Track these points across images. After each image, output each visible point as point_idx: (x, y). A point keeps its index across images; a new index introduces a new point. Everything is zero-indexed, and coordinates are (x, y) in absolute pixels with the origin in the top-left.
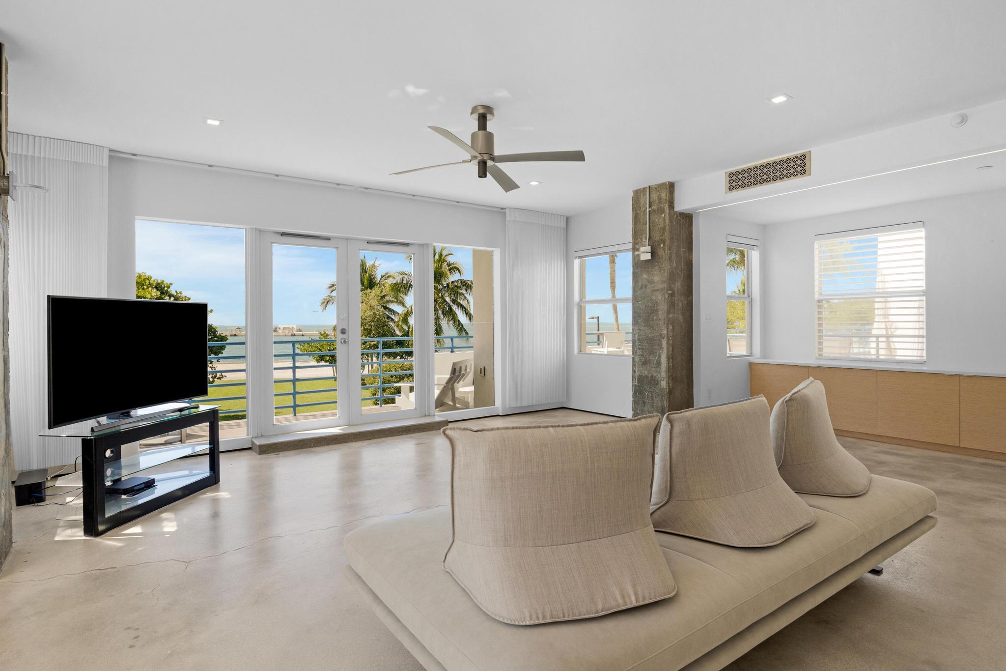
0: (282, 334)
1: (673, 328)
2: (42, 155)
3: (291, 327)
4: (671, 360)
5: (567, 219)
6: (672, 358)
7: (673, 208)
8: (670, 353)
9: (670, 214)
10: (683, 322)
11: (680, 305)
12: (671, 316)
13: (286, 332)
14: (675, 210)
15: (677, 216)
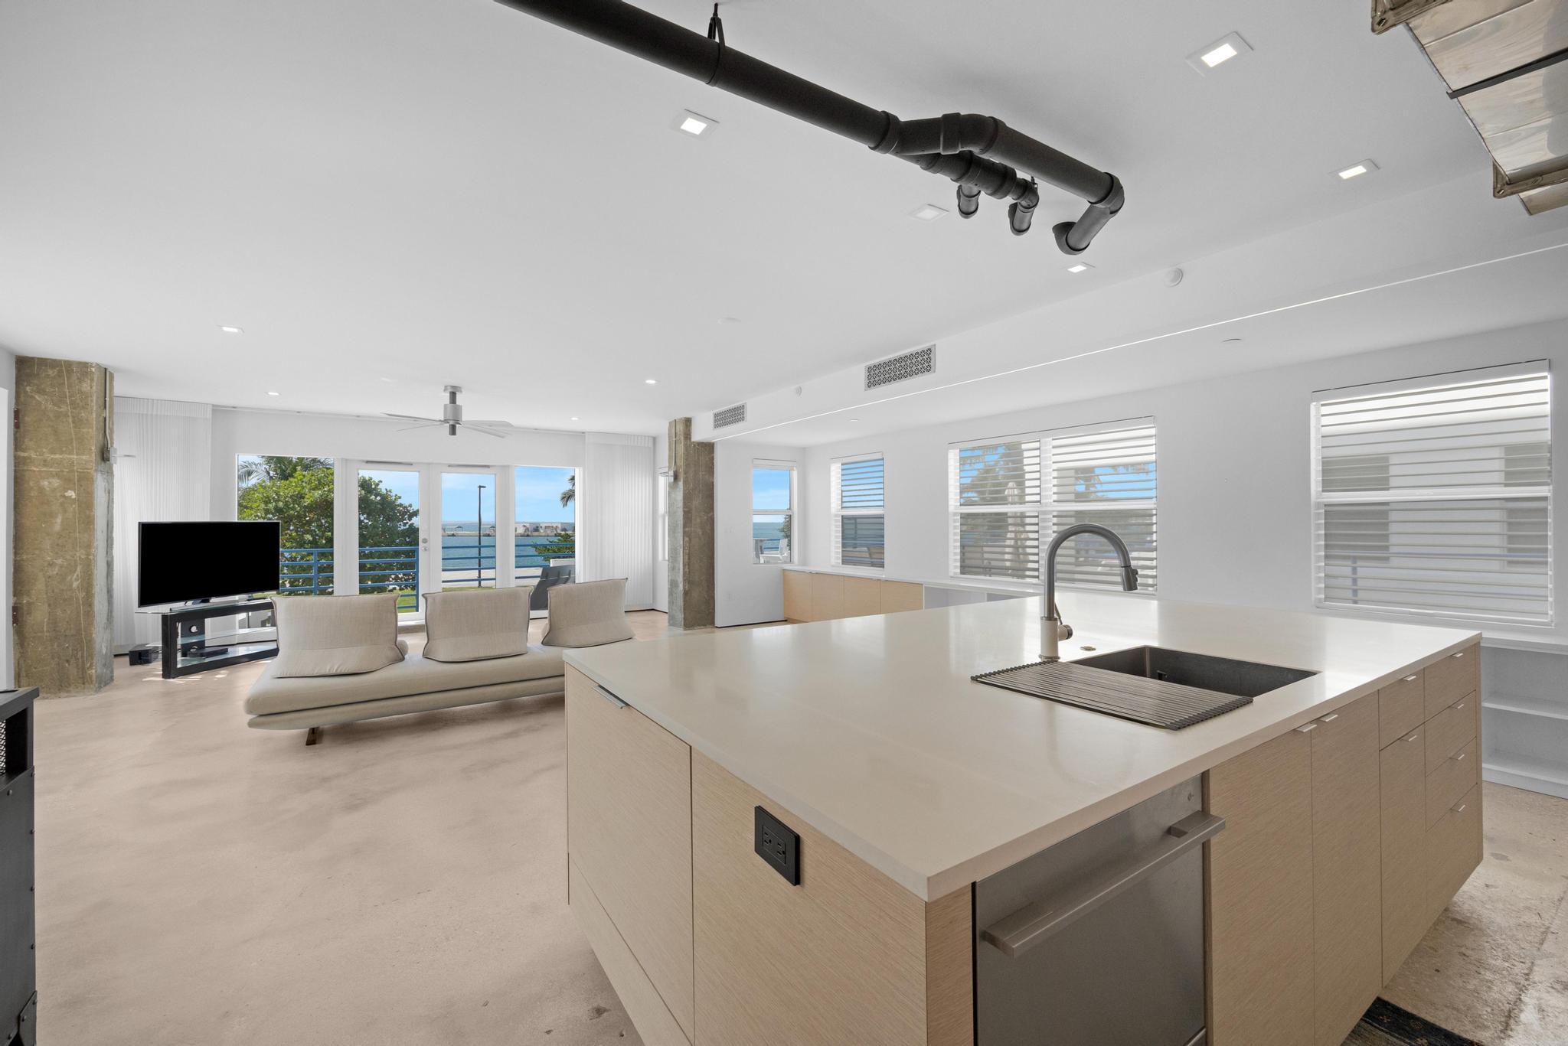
0: (543, 534)
1: (690, 539)
2: (154, 413)
3: (555, 526)
4: (687, 567)
5: (654, 439)
6: (689, 565)
7: (690, 439)
8: (687, 560)
9: (685, 445)
10: (703, 534)
11: (698, 520)
12: (687, 529)
13: (549, 532)
14: (693, 440)
15: (695, 446)
